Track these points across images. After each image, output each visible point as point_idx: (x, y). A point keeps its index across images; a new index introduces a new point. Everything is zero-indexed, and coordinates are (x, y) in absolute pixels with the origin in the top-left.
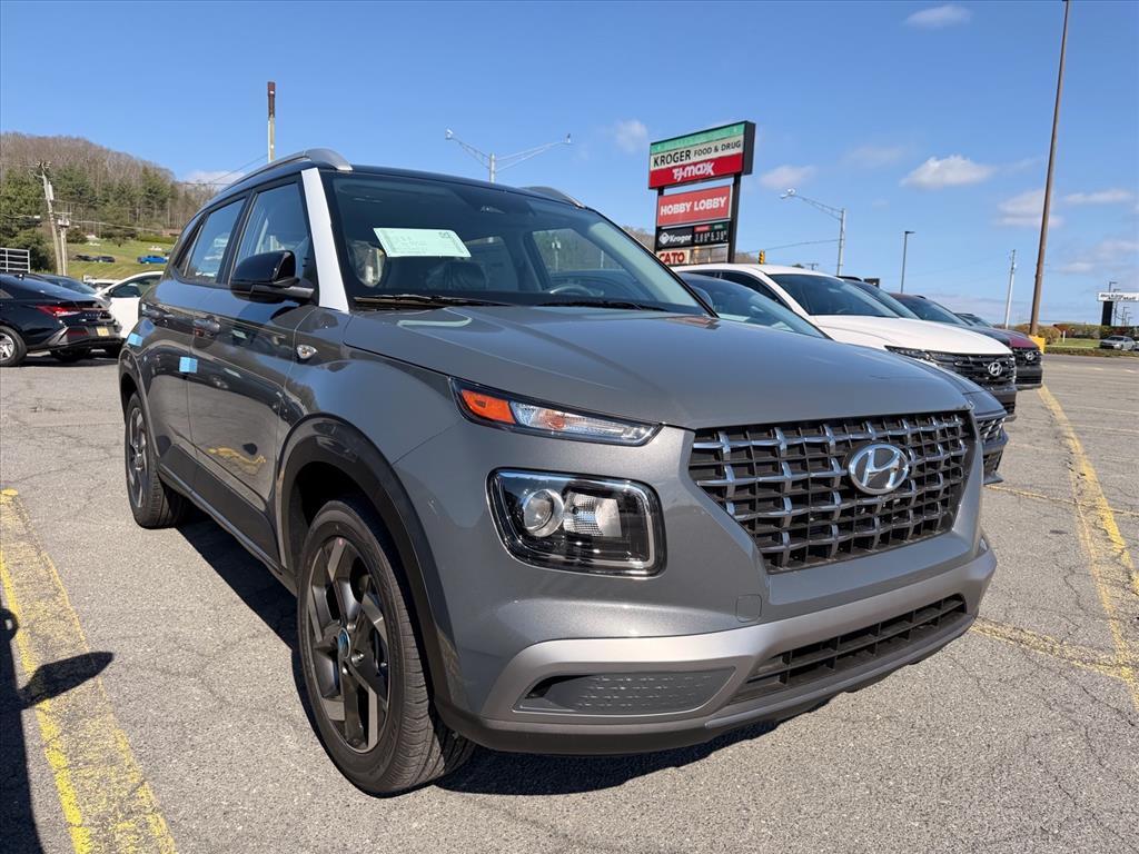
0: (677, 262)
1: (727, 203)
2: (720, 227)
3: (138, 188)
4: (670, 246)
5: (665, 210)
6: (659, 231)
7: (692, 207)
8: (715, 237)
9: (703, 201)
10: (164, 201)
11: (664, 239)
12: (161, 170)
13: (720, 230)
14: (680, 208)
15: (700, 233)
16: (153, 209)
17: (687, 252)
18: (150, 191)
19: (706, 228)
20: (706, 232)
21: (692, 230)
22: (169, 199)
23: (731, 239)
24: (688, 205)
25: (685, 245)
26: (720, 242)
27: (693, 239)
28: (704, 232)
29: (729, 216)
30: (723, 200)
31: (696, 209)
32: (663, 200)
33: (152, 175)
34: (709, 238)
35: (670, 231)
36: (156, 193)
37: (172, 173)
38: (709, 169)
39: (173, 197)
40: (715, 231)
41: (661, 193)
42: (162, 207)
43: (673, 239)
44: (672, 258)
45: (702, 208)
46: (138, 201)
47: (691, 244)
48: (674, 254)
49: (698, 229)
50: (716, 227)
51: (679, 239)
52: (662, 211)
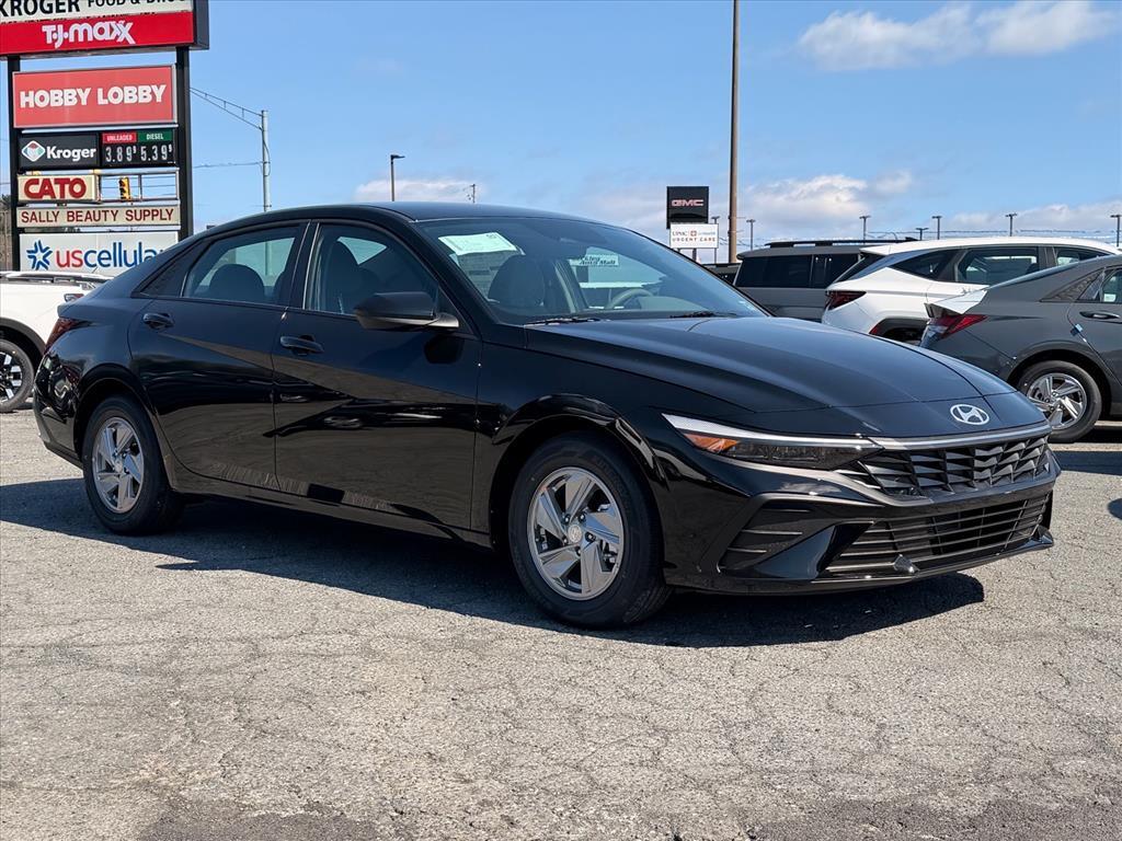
1: (167, 95)
2: (158, 137)
4: (45, 165)
5: (27, 99)
6: (19, 136)
7: (93, 98)
8: (149, 156)
9: (116, 89)
13: (159, 144)
14: (65, 98)
15: (114, 146)
19: (127, 138)
20: (131, 144)
21: (97, 139)
23: (180, 158)
24: (84, 95)
25: (84, 165)
26: (161, 164)
27: (101, 154)
28: (124, 145)
29: (176, 121)
30: (159, 92)
31: (101, 101)
32: (19, 80)
34: (136, 156)
35: (45, 139)
38: (123, 32)
40: (149, 145)
41: (13, 66)
43: (52, 153)
45: (117, 101)
47: (99, 162)
49: (111, 138)
50: (149, 137)
51: (67, 154)
52: (24, 99)
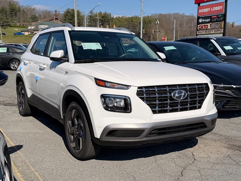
0: (205, 28)
1: (223, 8)
2: (221, 16)
3: (8, 8)
4: (202, 23)
5: (201, 11)
6: (199, 18)
7: (210, 9)
8: (219, 20)
9: (214, 8)
10: (16, 13)
11: (200, 21)
12: (15, 2)
13: (221, 17)
14: (206, 10)
15: (213, 18)
16: (13, 16)
17: (209, 25)
18: (12, 9)
19: (216, 17)
20: (216, 18)
21: (210, 17)
22: (18, 12)
23: (225, 19)
24: (209, 9)
25: (208, 22)
26: (221, 21)
27: (211, 20)
28: (215, 18)
29: (224, 12)
30: (221, 7)
31: (212, 10)
32: (199, 8)
33: (12, 4)
34: (217, 20)
35: (202, 18)
36: (14, 10)
37: (18, 3)
39: (19, 11)
40: (219, 17)
41: (199, 5)
42: (16, 15)
43: (203, 20)
44: (203, 27)
45: (214, 10)
46: (8, 13)
47: (211, 22)
48: (204, 26)
49: (213, 17)
50: (219, 16)
51: (206, 20)
52: (200, 11)
